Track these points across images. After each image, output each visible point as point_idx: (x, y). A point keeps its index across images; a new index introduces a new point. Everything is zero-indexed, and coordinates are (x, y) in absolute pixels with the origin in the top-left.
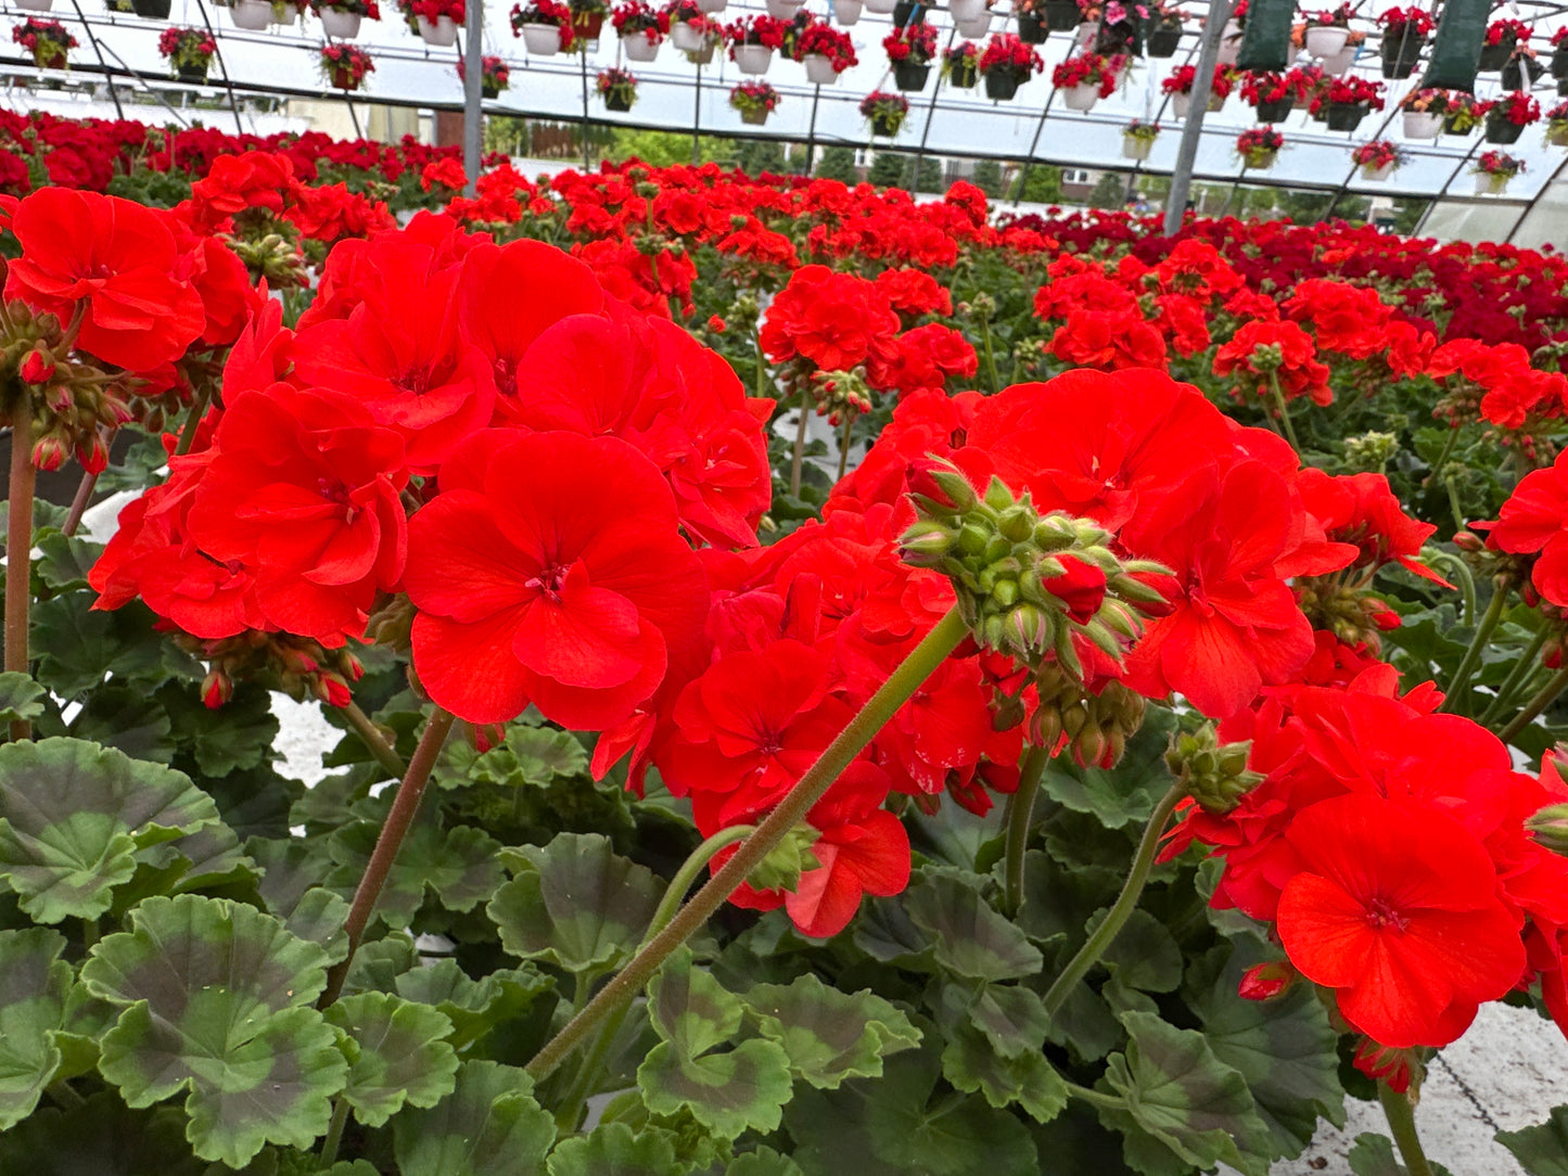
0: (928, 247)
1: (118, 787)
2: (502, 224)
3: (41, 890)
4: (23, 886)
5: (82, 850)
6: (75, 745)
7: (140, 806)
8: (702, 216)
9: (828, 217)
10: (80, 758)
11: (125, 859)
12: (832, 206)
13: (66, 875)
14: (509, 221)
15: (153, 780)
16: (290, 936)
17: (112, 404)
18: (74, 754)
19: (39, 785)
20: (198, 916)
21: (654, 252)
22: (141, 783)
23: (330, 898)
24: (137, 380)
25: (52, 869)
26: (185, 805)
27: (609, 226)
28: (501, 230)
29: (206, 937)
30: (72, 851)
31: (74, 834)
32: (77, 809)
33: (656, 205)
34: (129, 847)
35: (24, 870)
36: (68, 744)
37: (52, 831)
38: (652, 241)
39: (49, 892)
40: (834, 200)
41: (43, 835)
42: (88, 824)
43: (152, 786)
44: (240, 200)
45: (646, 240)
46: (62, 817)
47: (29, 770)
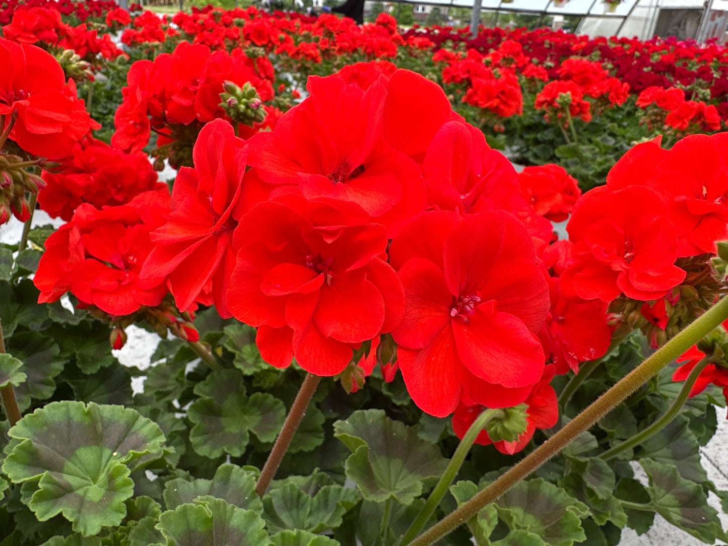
0: (383, 48)
1: (100, 427)
2: (156, 43)
3: (79, 512)
4: (72, 516)
5: (87, 472)
6: (68, 405)
7: (115, 436)
8: (269, 36)
9: (329, 34)
10: (73, 413)
11: (125, 480)
12: (331, 28)
13: (85, 493)
14: (160, 40)
15: (116, 418)
16: (233, 508)
17: (33, 178)
18: (68, 411)
19: (53, 437)
20: (192, 517)
21: (255, 57)
22: (110, 420)
23: (232, 468)
24: (50, 164)
25: (77, 492)
26: (139, 429)
27: (216, 42)
28: (157, 47)
29: (199, 529)
30: (83, 475)
31: (80, 462)
32: (78, 446)
33: (244, 31)
34: (125, 471)
35: (63, 500)
36: (63, 406)
37: (69, 465)
38: (254, 51)
39: (84, 511)
40: (332, 25)
41: (65, 469)
42: (87, 454)
43: (118, 421)
44: (33, 36)
45: (251, 50)
46: (70, 453)
47: (45, 428)
